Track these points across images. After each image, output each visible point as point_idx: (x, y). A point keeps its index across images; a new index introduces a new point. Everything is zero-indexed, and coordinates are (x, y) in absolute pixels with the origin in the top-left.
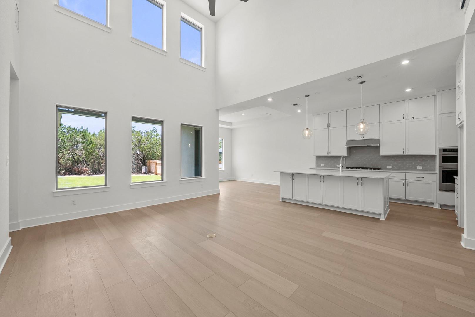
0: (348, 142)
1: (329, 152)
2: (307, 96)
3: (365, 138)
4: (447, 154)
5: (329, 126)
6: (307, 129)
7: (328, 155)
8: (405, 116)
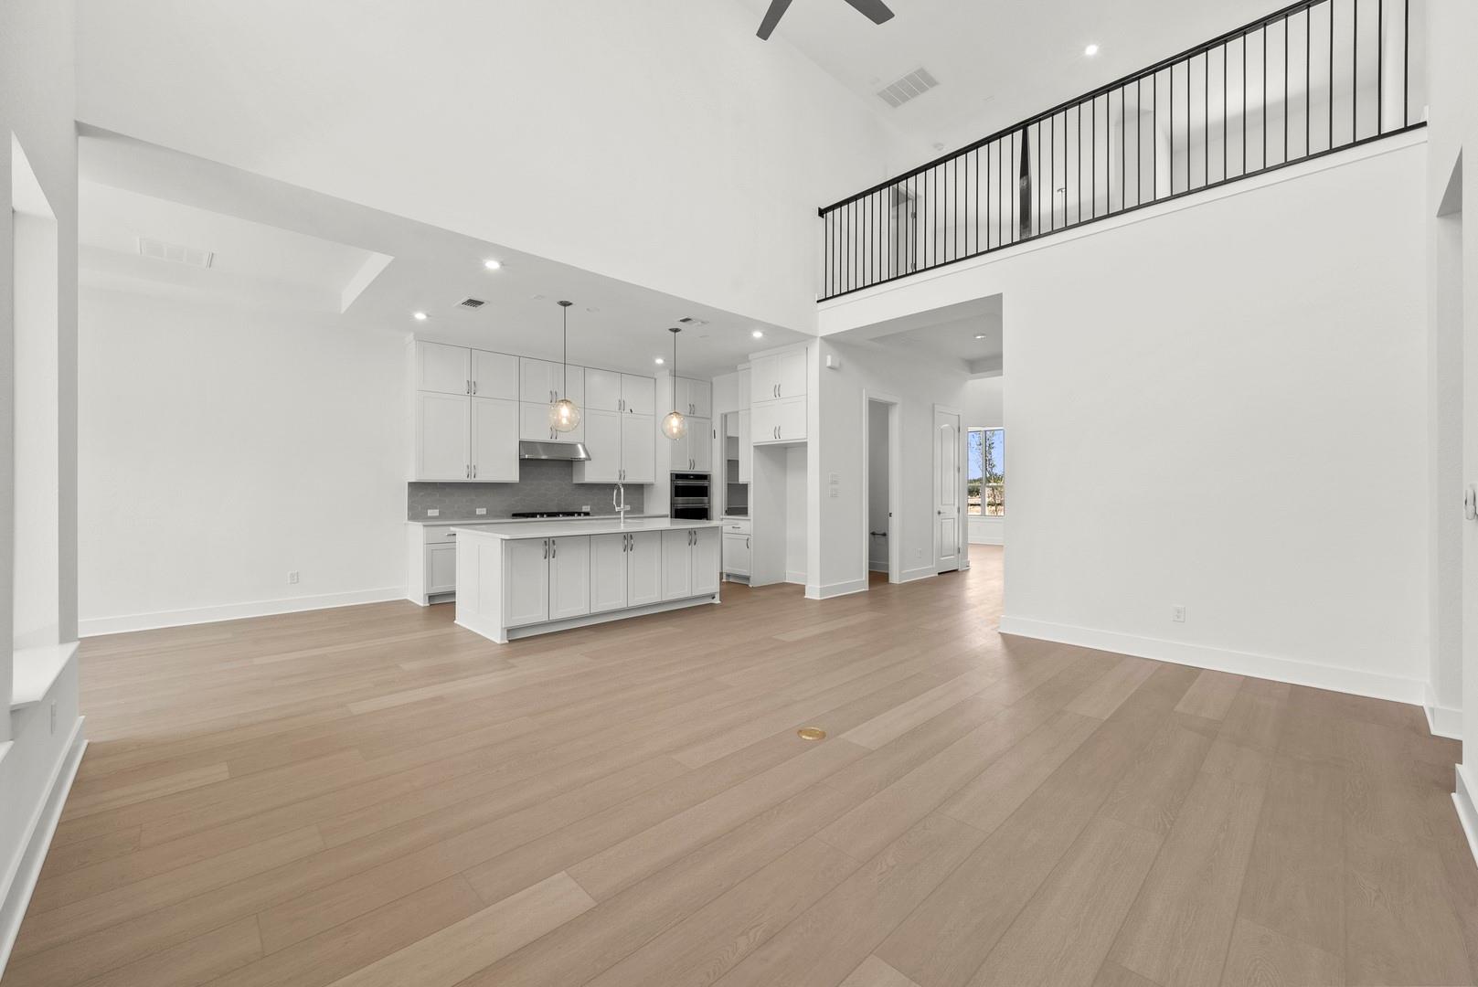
0: (523, 445)
1: (471, 469)
2: (565, 304)
3: (559, 440)
4: (681, 482)
5: (472, 389)
6: (565, 401)
7: (469, 480)
8: (622, 405)
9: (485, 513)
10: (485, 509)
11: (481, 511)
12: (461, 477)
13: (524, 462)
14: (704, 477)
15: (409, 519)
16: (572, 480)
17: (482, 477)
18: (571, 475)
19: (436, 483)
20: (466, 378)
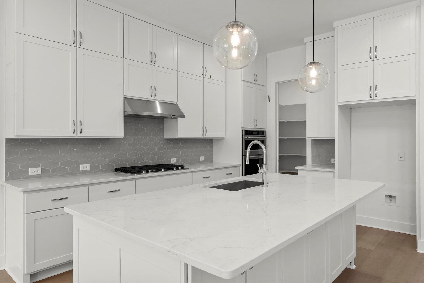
1: (77, 125)
5: (78, 39)
7: (75, 136)
8: (204, 70)
9: (89, 168)
10: (89, 165)
11: (85, 167)
12: (67, 133)
13: (128, 118)
14: (263, 133)
15: (7, 179)
16: (163, 135)
17: (89, 133)
18: (162, 131)
19: (39, 139)
20: (72, 27)
